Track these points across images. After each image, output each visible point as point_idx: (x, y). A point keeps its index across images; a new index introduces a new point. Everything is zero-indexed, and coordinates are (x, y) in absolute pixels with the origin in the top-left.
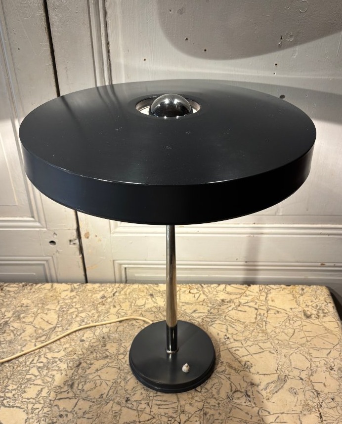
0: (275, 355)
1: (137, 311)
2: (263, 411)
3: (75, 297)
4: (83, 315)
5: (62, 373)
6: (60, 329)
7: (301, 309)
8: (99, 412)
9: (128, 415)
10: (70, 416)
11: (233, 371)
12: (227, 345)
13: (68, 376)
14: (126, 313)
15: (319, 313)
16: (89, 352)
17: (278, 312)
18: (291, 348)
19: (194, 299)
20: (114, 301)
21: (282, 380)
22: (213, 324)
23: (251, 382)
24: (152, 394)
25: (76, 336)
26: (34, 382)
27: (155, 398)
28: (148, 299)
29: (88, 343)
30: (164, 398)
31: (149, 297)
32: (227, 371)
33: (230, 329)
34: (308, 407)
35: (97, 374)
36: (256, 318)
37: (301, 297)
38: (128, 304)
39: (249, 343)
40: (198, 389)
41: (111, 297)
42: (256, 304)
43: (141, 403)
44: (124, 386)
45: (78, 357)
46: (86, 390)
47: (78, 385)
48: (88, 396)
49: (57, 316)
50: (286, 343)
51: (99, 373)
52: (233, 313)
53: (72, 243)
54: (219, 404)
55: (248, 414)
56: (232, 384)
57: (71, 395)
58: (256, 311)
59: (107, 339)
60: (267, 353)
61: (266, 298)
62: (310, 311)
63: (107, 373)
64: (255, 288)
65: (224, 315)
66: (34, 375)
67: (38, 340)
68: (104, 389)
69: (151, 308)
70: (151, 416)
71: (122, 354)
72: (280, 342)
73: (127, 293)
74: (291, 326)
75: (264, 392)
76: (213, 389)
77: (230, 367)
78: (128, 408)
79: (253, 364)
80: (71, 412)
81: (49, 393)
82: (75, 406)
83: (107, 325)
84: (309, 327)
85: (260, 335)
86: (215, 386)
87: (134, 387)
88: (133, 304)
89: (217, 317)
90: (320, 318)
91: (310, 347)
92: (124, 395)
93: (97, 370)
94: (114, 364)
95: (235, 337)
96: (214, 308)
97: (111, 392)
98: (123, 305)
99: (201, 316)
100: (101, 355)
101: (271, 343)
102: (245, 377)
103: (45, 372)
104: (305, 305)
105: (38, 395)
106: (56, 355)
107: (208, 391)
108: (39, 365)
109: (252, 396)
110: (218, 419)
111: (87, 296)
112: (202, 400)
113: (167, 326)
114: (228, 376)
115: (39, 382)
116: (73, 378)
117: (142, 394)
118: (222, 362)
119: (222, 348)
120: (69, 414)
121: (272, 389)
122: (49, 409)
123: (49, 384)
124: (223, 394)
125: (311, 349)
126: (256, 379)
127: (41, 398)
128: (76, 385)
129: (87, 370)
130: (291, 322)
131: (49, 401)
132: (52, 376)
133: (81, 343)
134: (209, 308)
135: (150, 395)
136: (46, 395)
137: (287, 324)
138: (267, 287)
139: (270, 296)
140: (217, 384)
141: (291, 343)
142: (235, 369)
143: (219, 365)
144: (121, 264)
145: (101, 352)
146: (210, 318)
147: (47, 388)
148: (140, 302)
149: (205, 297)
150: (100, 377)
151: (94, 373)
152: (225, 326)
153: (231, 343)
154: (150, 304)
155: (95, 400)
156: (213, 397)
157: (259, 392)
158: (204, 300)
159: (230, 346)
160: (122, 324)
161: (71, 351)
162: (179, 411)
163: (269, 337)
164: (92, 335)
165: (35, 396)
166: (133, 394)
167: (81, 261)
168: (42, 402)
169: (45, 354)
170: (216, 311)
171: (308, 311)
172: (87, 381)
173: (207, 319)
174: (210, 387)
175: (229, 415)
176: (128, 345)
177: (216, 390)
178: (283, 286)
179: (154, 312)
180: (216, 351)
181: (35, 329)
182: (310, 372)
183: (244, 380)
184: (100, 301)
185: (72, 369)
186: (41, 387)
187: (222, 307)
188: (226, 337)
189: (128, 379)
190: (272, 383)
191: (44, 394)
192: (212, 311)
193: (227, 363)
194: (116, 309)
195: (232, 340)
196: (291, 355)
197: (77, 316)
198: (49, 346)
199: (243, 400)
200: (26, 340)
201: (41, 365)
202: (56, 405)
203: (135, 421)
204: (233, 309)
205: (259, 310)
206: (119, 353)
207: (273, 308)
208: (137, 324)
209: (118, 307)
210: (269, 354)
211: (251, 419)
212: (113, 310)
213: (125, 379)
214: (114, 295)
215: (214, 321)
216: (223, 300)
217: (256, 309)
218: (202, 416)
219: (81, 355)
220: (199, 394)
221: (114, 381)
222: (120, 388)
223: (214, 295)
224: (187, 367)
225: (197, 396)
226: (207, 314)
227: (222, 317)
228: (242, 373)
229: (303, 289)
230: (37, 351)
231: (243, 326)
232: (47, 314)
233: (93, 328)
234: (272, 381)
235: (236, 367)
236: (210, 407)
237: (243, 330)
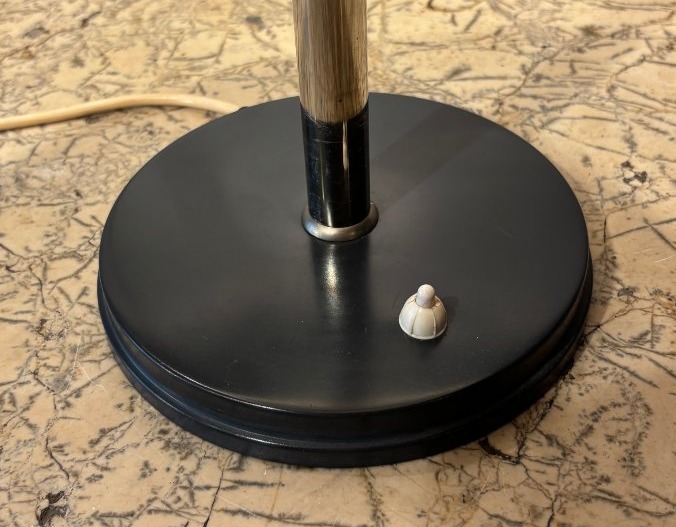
1: (179, 77)
12: (644, 206)
19: (451, 28)
20: (78, 45)
22: (552, 121)
24: (209, 474)
27: (228, 500)
28: (234, 35)
31: (244, 28)
33: (643, 137)
38: (141, 50)
40: (505, 440)
41: (72, 30)
44: (49, 425)
52: (646, 76)
65: (604, 83)
69: (248, 66)
73: (146, 16)
76: (597, 440)
83: (25, 133)
86: (608, 425)
87: (103, 432)
88: (164, 54)
89: (571, 90)
92: (39, 476)
96: (551, 59)
98: (118, 59)
99: (489, 91)
107: (566, 453)
113: (307, 123)
117: (146, 469)
118: (629, 291)
119: (615, 223)
134: (527, 61)
135: (197, 481)
140: (614, 412)
143: (615, 305)
146: (535, 97)
148: (197, 46)
149: (502, 21)
152: (614, 127)
153: (660, 197)
154: (245, 49)
158: (498, 32)
159: (658, 211)
160: (96, 126)
166: (91, 471)
170: (562, 69)
173: (522, 103)
174: (577, 430)
177: (617, 450)
179: (262, 82)
184: (18, 44)
187: (590, 54)
188: (629, 174)
189: (75, 385)
192: (543, 68)
193: (658, 292)
194: (81, 73)
195: (664, 186)
204: (642, 60)
206: (59, 250)
208: (171, 126)
209: (93, 64)
212: (67, 76)
213: (60, 383)
214: (85, 22)
215: (560, 108)
216: (589, 31)
220: (510, 474)
222: (24, 433)
223: (543, 12)
224: (431, 303)
225: (497, 486)
226: (518, 83)
227: (594, 90)
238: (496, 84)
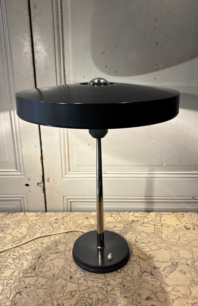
0: (169, 250)
1: (77, 227)
2: (163, 284)
3: (39, 220)
4: (43, 229)
5: (28, 262)
6: (28, 237)
7: (182, 225)
8: (52, 285)
9: (71, 287)
10: (32, 288)
11: (141, 260)
12: (137, 245)
13: (32, 264)
14: (70, 228)
15: (195, 227)
16: (46, 250)
17: (168, 227)
18: (179, 246)
19: (114, 220)
20: (63, 222)
21: (175, 265)
22: (127, 234)
23: (154, 267)
24: (88, 274)
25: (39, 241)
26: (10, 267)
27: (90, 276)
28: (84, 220)
29: (46, 245)
30: (96, 277)
31: (85, 219)
32: (138, 260)
33: (138, 236)
34: (194, 282)
35: (51, 262)
36: (155, 230)
37: (182, 218)
38: (72, 223)
39: (151, 244)
40: (119, 271)
41: (61, 219)
42: (154, 222)
43: (80, 280)
44: (69, 269)
45: (39, 252)
46: (43, 271)
47: (39, 269)
48: (45, 275)
49: (27, 229)
50: (175, 244)
51: (53, 262)
52: (140, 228)
53: (39, 185)
54: (133, 280)
55: (153, 286)
56: (141, 268)
57: (33, 275)
58: (155, 226)
59: (59, 243)
60: (163, 250)
61: (160, 219)
62: (188, 226)
63: (58, 262)
64: (152, 214)
65: (134, 229)
66: (9, 263)
67: (14, 243)
68: (56, 271)
69: (87, 225)
70: (87, 287)
71: (68, 251)
72: (171, 243)
73: (72, 217)
74: (177, 234)
75: (163, 273)
76: (129, 271)
77: (140, 258)
78: (72, 282)
79: (155, 256)
80: (33, 285)
81: (19, 274)
82: (36, 281)
83: (58, 235)
84: (189, 235)
85: (158, 239)
86: (130, 269)
87: (75, 270)
88: (75, 223)
89: (130, 230)
90: (196, 230)
91: (191, 246)
92: (69, 274)
93: (51, 260)
94: (62, 257)
95: (142, 241)
97: (60, 273)
98: (69, 224)
100: (54, 252)
101: (166, 244)
102: (149, 264)
103: (17, 261)
104: (185, 222)
105: (11, 275)
106: (25, 251)
107: (125, 272)
108: (13, 257)
109: (155, 275)
110: (133, 289)
111: (46, 219)
112: (122, 277)
113: (98, 233)
114: (138, 263)
115: (13, 267)
116: (35, 264)
117: (81, 274)
118: (134, 255)
119: (133, 247)
120: (31, 286)
121: (168, 271)
122: (19, 283)
123: (19, 268)
124: (135, 274)
125: (192, 247)
126: (157, 265)
127: (13, 277)
128: (37, 269)
129: (45, 260)
130: (177, 232)
131: (18, 278)
132: (21, 264)
133: (41, 245)
134: (124, 225)
135: (86, 275)
136: (17, 275)
137: (175, 233)
138: (160, 213)
139: (162, 218)
141: (179, 244)
142: (143, 259)
143: (132, 257)
144: (68, 199)
145: (54, 250)
146: (125, 230)
147: (18, 270)
148: (80, 222)
149: (121, 219)
150: (53, 264)
151: (50, 261)
152: (135, 235)
154: (86, 223)
155: (50, 278)
156: (129, 275)
157: (159, 272)
158: (120, 221)
159: (139, 246)
160: (68, 234)
161: (35, 249)
162: (106, 284)
163: (163, 241)
164: (49, 240)
165: (10, 275)
166: (75, 274)
167: (43, 197)
168: (14, 279)
169: (18, 251)
170: (129, 226)
171: (187, 226)
172: (45, 266)
173: (123, 231)
174: (127, 270)
175: (140, 286)
176: (72, 246)
177: (131, 272)
178: (170, 213)
179: (89, 227)
180: (130, 249)
181: (12, 237)
182: (193, 261)
183: (149, 265)
184: (54, 221)
185: (35, 259)
186: (14, 270)
187: (132, 224)
188: (136, 241)
189: (71, 265)
190: (168, 267)
191: (16, 274)
192: (126, 226)
193: (137, 255)
194: (64, 226)
195: (140, 243)
196: (179, 250)
197: (39, 230)
198: (21, 246)
199: (149, 277)
200: (6, 243)
201: (15, 257)
202: (23, 281)
203: (76, 290)
204: (139, 225)
205: (156, 226)
206: (66, 250)
207: (165, 224)
208: (77, 234)
209: (66, 225)
210: (165, 250)
211: (156, 289)
212: (62, 227)
213: (69, 265)
214: (63, 218)
215: (128, 232)
216: (133, 221)
217: (154, 225)
218: (122, 287)
219: (41, 251)
220: (119, 274)
221: (62, 266)
222: (67, 270)
223: (127, 217)
224: (111, 255)
225: (118, 275)
226: (123, 228)
227: (132, 230)
228: (147, 261)
229: (183, 214)
230: (13, 249)
231: (147, 235)
232: (20, 229)
233: (50, 236)
234: (168, 266)
235: (144, 258)
236: (127, 282)
237: (147, 237)
238: (120, 228)
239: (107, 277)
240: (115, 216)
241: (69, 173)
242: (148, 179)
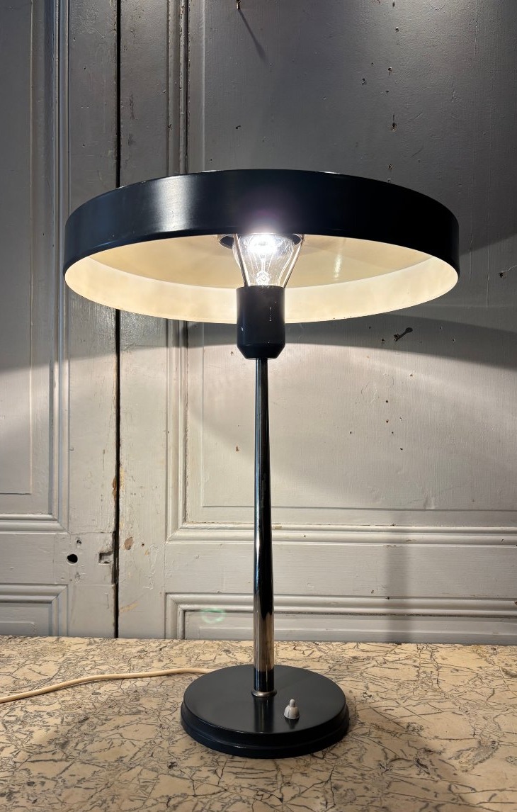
0: (465, 717)
1: (200, 666)
2: (458, 786)
4: (104, 667)
5: (49, 730)
6: (60, 680)
7: (497, 668)
8: (111, 780)
9: (168, 785)
10: (50, 785)
11: (385, 734)
12: (370, 703)
13: (60, 733)
16: (106, 707)
17: (457, 670)
18: (494, 709)
19: (303, 655)
20: (159, 656)
21: (488, 747)
23: (425, 749)
24: (223, 759)
25: (87, 689)
27: (229, 764)
28: (220, 655)
29: (105, 696)
30: (248, 765)
31: (223, 653)
32: (374, 733)
33: (371, 686)
35: (116, 731)
36: (418, 676)
37: (494, 656)
38: (184, 658)
39: (409, 702)
40: (319, 754)
41: (156, 651)
42: (414, 662)
43: (200, 771)
44: (168, 748)
45: (85, 711)
46: (90, 750)
47: (77, 744)
48: (94, 759)
49: (58, 667)
50: (482, 703)
51: (121, 731)
52: (376, 671)
53: (102, 561)
54: (362, 775)
55: (428, 790)
56: (387, 750)
57: (58, 756)
59: (142, 693)
60: (447, 715)
61: (431, 656)
62: (514, 670)
63: (137, 730)
64: (410, 648)
65: (359, 672)
68: (128, 751)
69: (225, 663)
70: (219, 789)
71: (168, 710)
72: (470, 702)
73: (184, 648)
74: (485, 685)
75: (454, 762)
76: (349, 755)
77: (378, 728)
78: (173, 776)
79: (424, 727)
80: (53, 779)
81: (15, 754)
82: (64, 771)
83: (144, 679)
85: (429, 694)
86: (352, 752)
87: (186, 750)
88: (193, 659)
89: (346, 674)
92: (167, 758)
93: (118, 727)
94: (151, 721)
95: (383, 695)
96: (340, 665)
97: (140, 755)
98: (176, 660)
101: (454, 703)
102: (410, 743)
103: (16, 727)
104: (503, 664)
106: (43, 708)
107: (338, 757)
108: (8, 719)
109: (430, 767)
110: (364, 796)
112: (328, 769)
114: (377, 740)
116: (69, 735)
117: (202, 758)
118: (362, 723)
119: (359, 707)
120: (47, 781)
121: (469, 758)
122: (11, 774)
123: (18, 741)
124: (370, 763)
126: (435, 745)
128: (72, 744)
129: (98, 727)
130: (485, 681)
131: (12, 763)
132: (28, 733)
133: (93, 696)
134: (331, 665)
135: (219, 760)
136: (11, 755)
137: (478, 683)
138: (431, 645)
139: (437, 655)
140: (355, 750)
141: (492, 704)
142: (390, 732)
143: (357, 726)
144: (177, 603)
145: (129, 707)
146: (333, 675)
147: (13, 746)
148: (206, 657)
149: (322, 654)
150: (121, 735)
151: (112, 730)
152: (361, 684)
153: (376, 701)
154: (224, 659)
155: (107, 764)
156: (350, 765)
157: (443, 761)
158: (320, 657)
159: (375, 705)
160: (171, 677)
161: (74, 704)
162: (279, 783)
163: (447, 697)
164: (116, 688)
166: (184, 758)
167: (112, 593)
169: (23, 707)
170: (343, 668)
171: (511, 670)
172: (95, 739)
174: (342, 753)
175: (386, 790)
176: (179, 700)
177: (355, 757)
178: (459, 645)
180: (349, 710)
181: (14, 679)
183: (409, 746)
184: (136, 655)
185: (69, 725)
186: (3, 745)
187: (354, 664)
188: (365, 695)
189: (175, 739)
190: (468, 750)
191: (5, 753)
192: (337, 667)
193: (372, 724)
194: (162, 664)
195: (378, 699)
196: (496, 716)
198: (34, 698)
199: (414, 772)
201: (13, 719)
202: (25, 770)
203: (185, 794)
204: (374, 666)
205: (422, 668)
206: (163, 708)
207: (446, 666)
209: (166, 661)
210: (453, 715)
211: (436, 796)
212: (156, 664)
213: (170, 739)
214: (161, 649)
215: (342, 678)
216: (355, 658)
217: (416, 667)
218: (329, 791)
219: (90, 709)
220: (320, 761)
221: (147, 741)
222: (160, 749)
223: (337, 652)
225: (316, 763)
226: (328, 671)
227: (354, 673)
228: (403, 737)
229: (495, 649)
230: (9, 703)
231: (396, 684)
232: (40, 665)
233: (120, 681)
234: (468, 748)
235: (392, 730)
236: (344, 779)
237: (396, 688)
239: (281, 767)
240: (305, 648)
241: (186, 525)
242: (392, 545)
